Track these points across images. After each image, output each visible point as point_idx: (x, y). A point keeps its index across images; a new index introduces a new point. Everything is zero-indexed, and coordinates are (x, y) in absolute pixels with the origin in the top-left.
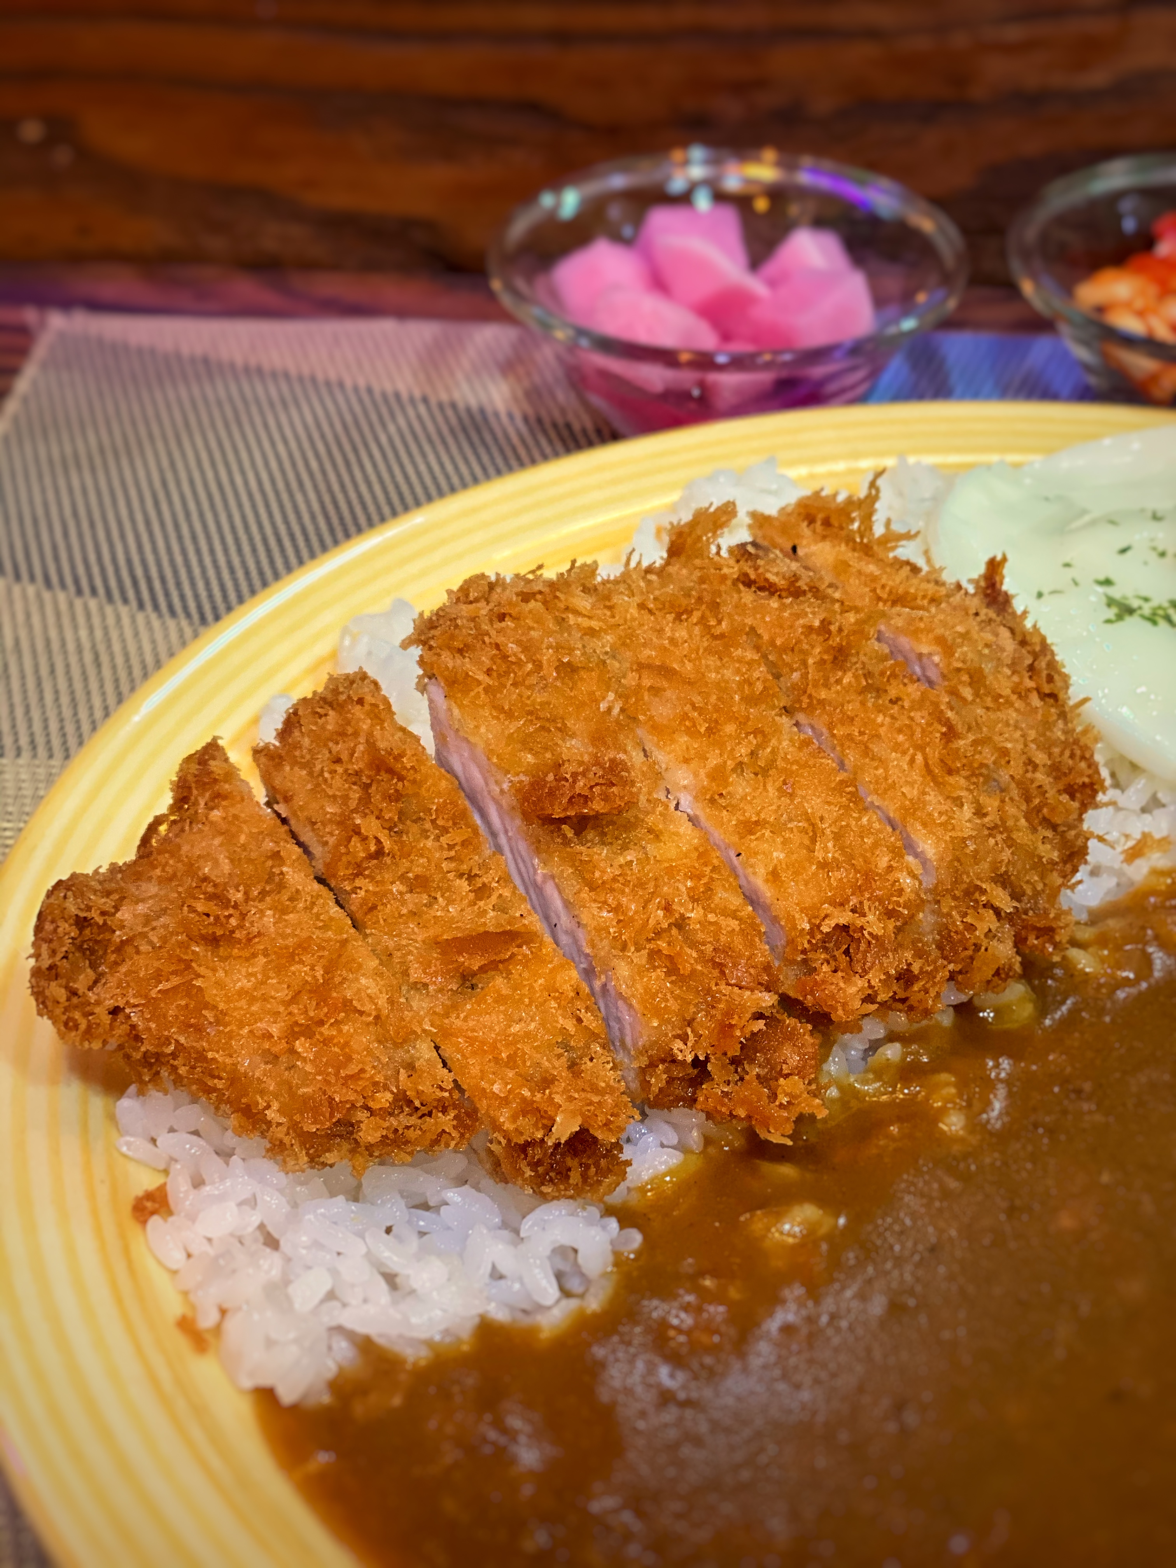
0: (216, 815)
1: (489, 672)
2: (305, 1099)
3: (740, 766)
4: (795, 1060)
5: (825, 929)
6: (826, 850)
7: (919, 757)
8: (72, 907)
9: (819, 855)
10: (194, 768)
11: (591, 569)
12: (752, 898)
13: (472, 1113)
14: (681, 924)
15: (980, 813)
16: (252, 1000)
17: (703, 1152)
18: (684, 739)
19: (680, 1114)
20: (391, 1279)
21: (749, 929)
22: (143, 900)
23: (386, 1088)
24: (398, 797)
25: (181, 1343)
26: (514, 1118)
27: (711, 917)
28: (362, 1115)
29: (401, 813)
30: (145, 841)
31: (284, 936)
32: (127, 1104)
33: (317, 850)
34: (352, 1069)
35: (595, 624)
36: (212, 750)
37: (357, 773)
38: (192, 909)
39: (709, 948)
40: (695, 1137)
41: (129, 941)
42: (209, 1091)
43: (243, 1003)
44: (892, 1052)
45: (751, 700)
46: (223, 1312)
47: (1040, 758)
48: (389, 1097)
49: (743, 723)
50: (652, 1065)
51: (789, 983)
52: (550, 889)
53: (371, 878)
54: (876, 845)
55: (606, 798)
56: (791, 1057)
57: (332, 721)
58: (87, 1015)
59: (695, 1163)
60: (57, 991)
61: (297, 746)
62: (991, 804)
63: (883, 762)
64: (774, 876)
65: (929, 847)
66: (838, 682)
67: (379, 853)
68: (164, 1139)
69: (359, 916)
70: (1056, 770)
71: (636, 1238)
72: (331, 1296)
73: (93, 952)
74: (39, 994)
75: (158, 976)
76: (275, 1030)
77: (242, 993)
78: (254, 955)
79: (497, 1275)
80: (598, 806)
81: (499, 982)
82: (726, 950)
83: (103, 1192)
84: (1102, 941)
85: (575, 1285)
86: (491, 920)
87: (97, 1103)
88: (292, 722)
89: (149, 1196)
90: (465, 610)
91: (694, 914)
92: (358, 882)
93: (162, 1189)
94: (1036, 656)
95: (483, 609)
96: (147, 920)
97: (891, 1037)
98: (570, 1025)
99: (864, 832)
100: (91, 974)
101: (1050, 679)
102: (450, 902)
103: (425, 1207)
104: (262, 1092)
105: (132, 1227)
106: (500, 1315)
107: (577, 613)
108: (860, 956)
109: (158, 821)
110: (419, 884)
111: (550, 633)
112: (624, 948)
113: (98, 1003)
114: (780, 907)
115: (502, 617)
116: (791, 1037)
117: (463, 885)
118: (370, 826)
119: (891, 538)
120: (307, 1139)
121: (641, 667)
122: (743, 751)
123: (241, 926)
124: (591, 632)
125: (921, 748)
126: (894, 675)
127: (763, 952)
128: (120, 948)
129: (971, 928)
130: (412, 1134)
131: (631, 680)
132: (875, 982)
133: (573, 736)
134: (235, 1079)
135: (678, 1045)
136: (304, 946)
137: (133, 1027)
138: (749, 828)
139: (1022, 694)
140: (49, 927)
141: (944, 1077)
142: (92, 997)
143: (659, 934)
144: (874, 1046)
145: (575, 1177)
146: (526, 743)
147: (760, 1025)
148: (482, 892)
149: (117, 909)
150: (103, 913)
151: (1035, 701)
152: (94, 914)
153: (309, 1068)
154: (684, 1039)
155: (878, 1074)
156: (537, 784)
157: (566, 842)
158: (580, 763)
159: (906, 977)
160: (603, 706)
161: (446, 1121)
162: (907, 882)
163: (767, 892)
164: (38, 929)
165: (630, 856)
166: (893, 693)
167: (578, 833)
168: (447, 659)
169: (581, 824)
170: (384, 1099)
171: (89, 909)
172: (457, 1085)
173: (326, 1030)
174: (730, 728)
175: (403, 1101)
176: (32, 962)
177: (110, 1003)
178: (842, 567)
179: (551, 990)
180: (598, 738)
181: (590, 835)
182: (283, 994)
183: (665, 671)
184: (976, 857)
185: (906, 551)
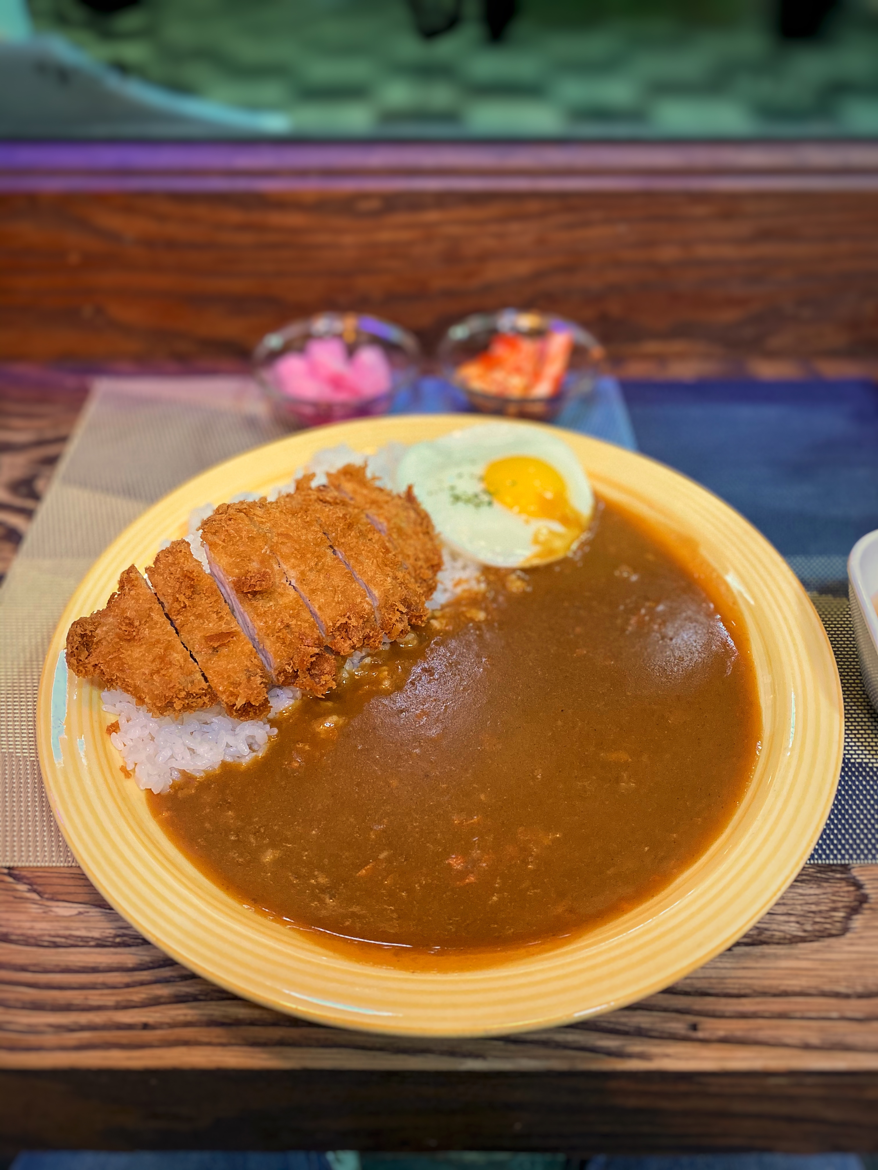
0: (133, 593)
1: (224, 541)
2: (157, 695)
3: (311, 570)
4: (328, 669)
5: (338, 625)
6: (339, 597)
7: (375, 561)
8: (79, 631)
9: (336, 599)
10: (125, 575)
11: (264, 499)
12: (313, 614)
13: (216, 695)
14: (288, 626)
15: (395, 578)
16: (140, 661)
17: (302, 699)
18: (293, 560)
19: (292, 687)
20: (192, 751)
21: (312, 626)
22: (106, 625)
23: (184, 690)
24: (192, 586)
25: (122, 775)
26: (228, 698)
27: (299, 623)
28: (176, 700)
29: (193, 592)
30: (109, 602)
31: (152, 638)
32: (105, 694)
33: (166, 605)
34: (171, 685)
35: (264, 520)
36: (132, 569)
37: (178, 578)
38: (120, 629)
39: (297, 634)
40: (299, 694)
41: (100, 641)
42: (128, 691)
43: (137, 662)
44: (368, 660)
45: (317, 545)
46: (136, 764)
47: (421, 556)
48: (185, 693)
49: (313, 553)
50: (280, 673)
51: (327, 641)
52: (246, 614)
53: (183, 615)
54: (357, 594)
55: (261, 586)
56: (327, 668)
57: (170, 559)
58: (84, 668)
59: (298, 703)
60: (74, 661)
61: (159, 568)
62: (400, 575)
63: (362, 563)
64: (320, 608)
65: (376, 593)
66: (350, 535)
67: (185, 607)
68: (118, 705)
69: (178, 628)
70: (427, 560)
71: (275, 731)
72: (172, 757)
73: (87, 645)
74: (68, 662)
75: (109, 653)
76: (147, 672)
77: (137, 658)
78: (142, 644)
79: (228, 746)
80: (257, 589)
81: (225, 650)
82: (304, 634)
83: (96, 725)
84: (443, 617)
85: (255, 747)
86: (224, 628)
87: (95, 692)
88: (157, 560)
89: (113, 725)
90: (218, 517)
91: (293, 622)
92: (178, 617)
93: (117, 722)
94: (423, 519)
95: (224, 516)
96: (107, 632)
97: (368, 655)
98: (249, 664)
99: (353, 590)
100: (87, 653)
101: (427, 527)
102: (210, 622)
103: (206, 723)
104: (144, 692)
105: (106, 736)
106: (229, 759)
107: (258, 516)
108: (350, 633)
109: (113, 595)
110: (199, 616)
111: (246, 525)
112: (268, 635)
113: (89, 663)
114: (322, 618)
115: (230, 520)
116: (327, 660)
117: (215, 615)
118: (182, 598)
119: (374, 478)
120: (159, 708)
121: (279, 535)
122: (313, 564)
123: (137, 634)
124: (262, 523)
125: (376, 557)
126: (370, 531)
127: (316, 634)
128: (97, 644)
129: (391, 619)
130: (194, 705)
131: (275, 539)
132: (355, 642)
133: (254, 561)
134: (136, 687)
135: (287, 667)
136: (158, 641)
137: (102, 670)
138: (313, 591)
139: (416, 533)
140: (71, 638)
141: (385, 668)
142: (87, 661)
143: (280, 630)
144: (363, 658)
145: (251, 714)
146: (237, 565)
147: (314, 659)
148: (221, 618)
149: (96, 629)
150: (91, 631)
151: (421, 536)
152: (88, 632)
153: (158, 684)
154: (289, 664)
155: (363, 667)
156: (239, 580)
157: (250, 600)
158: (254, 573)
159: (367, 637)
160: (263, 551)
161: (206, 699)
162: (366, 606)
163: (319, 613)
164: (68, 638)
165: (271, 603)
166: (370, 536)
167: (254, 596)
168: (210, 537)
169: (255, 593)
170: (183, 694)
171: (86, 630)
172: (209, 687)
173: (163, 672)
174: (309, 556)
175: (189, 695)
176: (66, 651)
177: (93, 663)
178: (355, 492)
179: (242, 652)
180: (262, 562)
181: (258, 596)
182: (151, 658)
183: (287, 536)
184: (393, 595)
185: (378, 483)
